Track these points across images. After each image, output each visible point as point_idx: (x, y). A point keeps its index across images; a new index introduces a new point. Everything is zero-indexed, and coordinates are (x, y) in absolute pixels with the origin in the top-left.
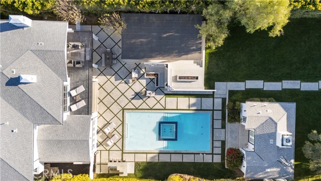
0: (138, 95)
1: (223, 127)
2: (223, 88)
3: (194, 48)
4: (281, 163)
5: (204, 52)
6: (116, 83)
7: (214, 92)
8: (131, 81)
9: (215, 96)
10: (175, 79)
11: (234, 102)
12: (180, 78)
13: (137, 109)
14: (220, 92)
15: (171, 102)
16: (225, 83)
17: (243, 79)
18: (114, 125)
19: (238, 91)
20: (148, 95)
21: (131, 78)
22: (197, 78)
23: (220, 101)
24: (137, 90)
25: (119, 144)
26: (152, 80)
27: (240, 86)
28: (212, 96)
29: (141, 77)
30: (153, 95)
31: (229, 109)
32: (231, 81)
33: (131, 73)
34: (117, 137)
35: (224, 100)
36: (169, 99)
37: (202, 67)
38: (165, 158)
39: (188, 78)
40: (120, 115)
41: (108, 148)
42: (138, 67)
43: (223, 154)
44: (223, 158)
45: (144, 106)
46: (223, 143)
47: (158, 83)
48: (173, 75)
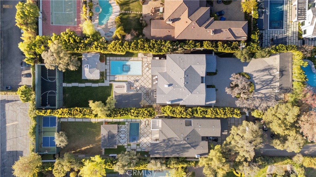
0: (137, 81)
1: (106, 70)
2: (106, 84)
3: (117, 97)
4: (87, 59)
5: (114, 96)
6: (145, 85)
7: (110, 82)
8: (140, 86)
9: (109, 81)
10: (124, 87)
11: (102, 79)
12: (122, 87)
13: (138, 76)
14: (108, 82)
15: (125, 79)
16: (106, 85)
17: (99, 87)
18: (146, 70)
19: (101, 82)
20: (133, 81)
21: (140, 87)
22: (116, 87)
23: (107, 79)
24: (137, 83)
25: (144, 64)
26: (132, 86)
27: (100, 84)
28: (110, 81)
29: (136, 88)
30: (132, 81)
31: (104, 76)
32: (104, 86)
33: (140, 89)
34: (144, 66)
35: (106, 79)
36: (126, 80)
37: (114, 91)
38: (127, 58)
39: (119, 87)
40: (144, 74)
41: (148, 62)
42: (137, 91)
43: (106, 60)
44: (106, 58)
45: (135, 77)
46: (106, 64)
47: (130, 85)
48: (125, 88)
